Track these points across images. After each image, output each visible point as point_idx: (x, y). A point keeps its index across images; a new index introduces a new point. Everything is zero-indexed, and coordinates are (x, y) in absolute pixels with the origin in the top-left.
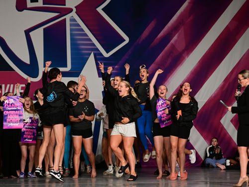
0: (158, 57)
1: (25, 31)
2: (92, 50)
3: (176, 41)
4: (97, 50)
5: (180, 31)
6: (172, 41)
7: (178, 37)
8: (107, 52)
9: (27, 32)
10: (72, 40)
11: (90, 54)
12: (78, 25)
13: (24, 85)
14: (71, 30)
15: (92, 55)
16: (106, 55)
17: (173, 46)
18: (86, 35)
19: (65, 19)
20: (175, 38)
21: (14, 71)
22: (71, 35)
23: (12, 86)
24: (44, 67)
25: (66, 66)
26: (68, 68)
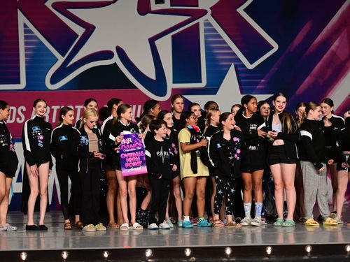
0: (316, 67)
1: (149, 40)
2: (232, 60)
3: (338, 47)
4: (239, 60)
5: (342, 35)
6: (333, 48)
7: (340, 43)
8: (251, 63)
9: (152, 41)
10: (207, 48)
11: (230, 66)
12: (215, 30)
14: (206, 37)
15: (233, 67)
16: (250, 67)
17: (334, 54)
18: (224, 42)
19: (198, 24)
20: (336, 43)
21: (137, 88)
22: (206, 43)
23: (135, 106)
24: (174, 83)
25: (200, 81)
26: (203, 84)
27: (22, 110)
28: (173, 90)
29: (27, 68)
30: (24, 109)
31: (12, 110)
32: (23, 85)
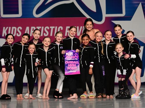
2: (140, 1)
15: (140, 5)
21: (85, 17)
25: (122, 13)
26: (123, 14)
27: (20, 29)
28: (106, 18)
29: (23, 5)
30: (21, 28)
31: (14, 29)
32: (20, 15)
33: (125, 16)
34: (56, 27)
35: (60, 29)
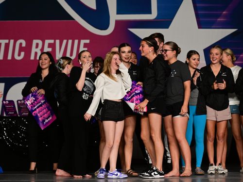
13: (88, 41)
21: (74, 19)
23: (70, 41)
24: (117, 13)
28: (117, 22)
33: (155, 19)
34: (12, 41)
35: (21, 44)
